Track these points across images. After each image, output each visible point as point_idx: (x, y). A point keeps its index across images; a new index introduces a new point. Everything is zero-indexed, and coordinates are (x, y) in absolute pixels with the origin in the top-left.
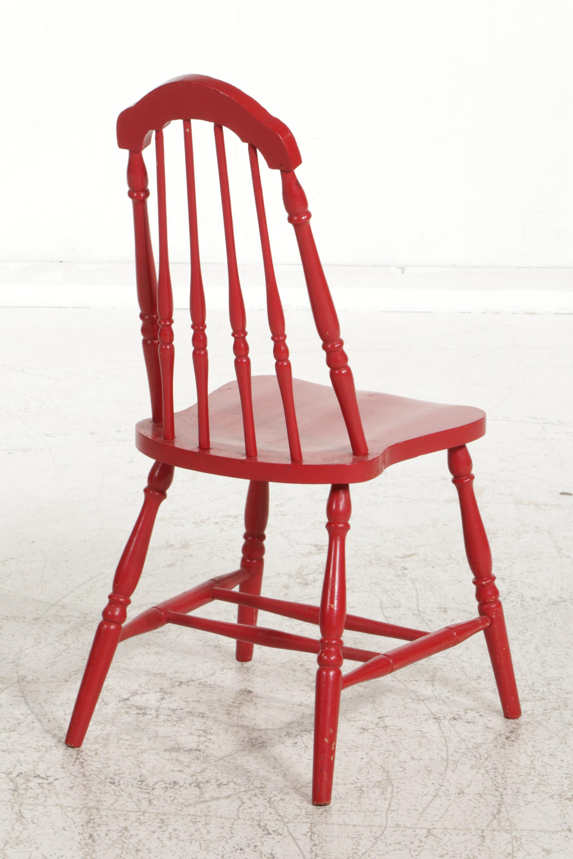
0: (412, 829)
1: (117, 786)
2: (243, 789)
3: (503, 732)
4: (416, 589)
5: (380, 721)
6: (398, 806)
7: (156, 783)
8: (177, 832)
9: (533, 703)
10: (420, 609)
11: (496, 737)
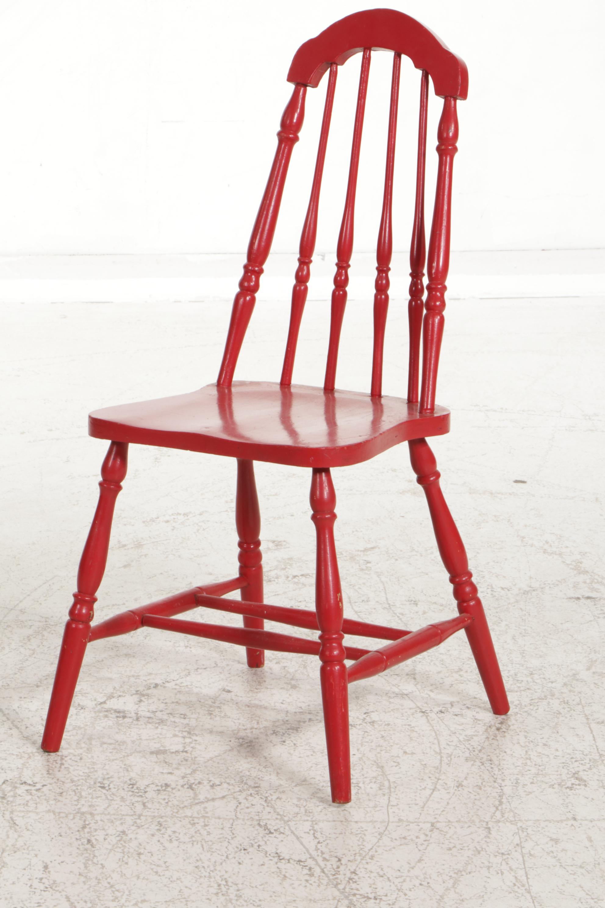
0: (416, 824)
1: (107, 791)
2: (237, 789)
3: (493, 724)
4: (382, 582)
5: (367, 716)
6: (398, 800)
7: (148, 786)
8: (177, 835)
9: (518, 693)
10: (389, 602)
11: (487, 729)
